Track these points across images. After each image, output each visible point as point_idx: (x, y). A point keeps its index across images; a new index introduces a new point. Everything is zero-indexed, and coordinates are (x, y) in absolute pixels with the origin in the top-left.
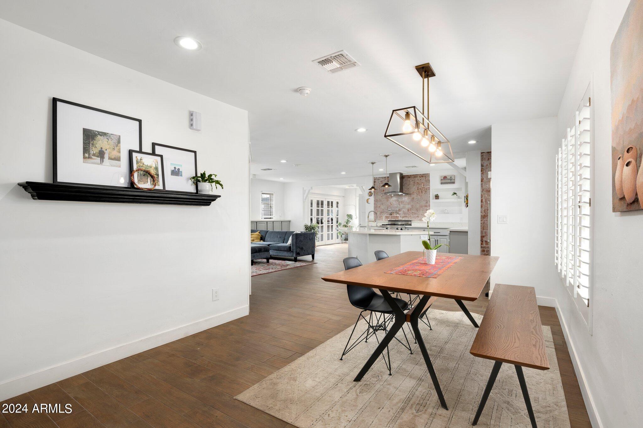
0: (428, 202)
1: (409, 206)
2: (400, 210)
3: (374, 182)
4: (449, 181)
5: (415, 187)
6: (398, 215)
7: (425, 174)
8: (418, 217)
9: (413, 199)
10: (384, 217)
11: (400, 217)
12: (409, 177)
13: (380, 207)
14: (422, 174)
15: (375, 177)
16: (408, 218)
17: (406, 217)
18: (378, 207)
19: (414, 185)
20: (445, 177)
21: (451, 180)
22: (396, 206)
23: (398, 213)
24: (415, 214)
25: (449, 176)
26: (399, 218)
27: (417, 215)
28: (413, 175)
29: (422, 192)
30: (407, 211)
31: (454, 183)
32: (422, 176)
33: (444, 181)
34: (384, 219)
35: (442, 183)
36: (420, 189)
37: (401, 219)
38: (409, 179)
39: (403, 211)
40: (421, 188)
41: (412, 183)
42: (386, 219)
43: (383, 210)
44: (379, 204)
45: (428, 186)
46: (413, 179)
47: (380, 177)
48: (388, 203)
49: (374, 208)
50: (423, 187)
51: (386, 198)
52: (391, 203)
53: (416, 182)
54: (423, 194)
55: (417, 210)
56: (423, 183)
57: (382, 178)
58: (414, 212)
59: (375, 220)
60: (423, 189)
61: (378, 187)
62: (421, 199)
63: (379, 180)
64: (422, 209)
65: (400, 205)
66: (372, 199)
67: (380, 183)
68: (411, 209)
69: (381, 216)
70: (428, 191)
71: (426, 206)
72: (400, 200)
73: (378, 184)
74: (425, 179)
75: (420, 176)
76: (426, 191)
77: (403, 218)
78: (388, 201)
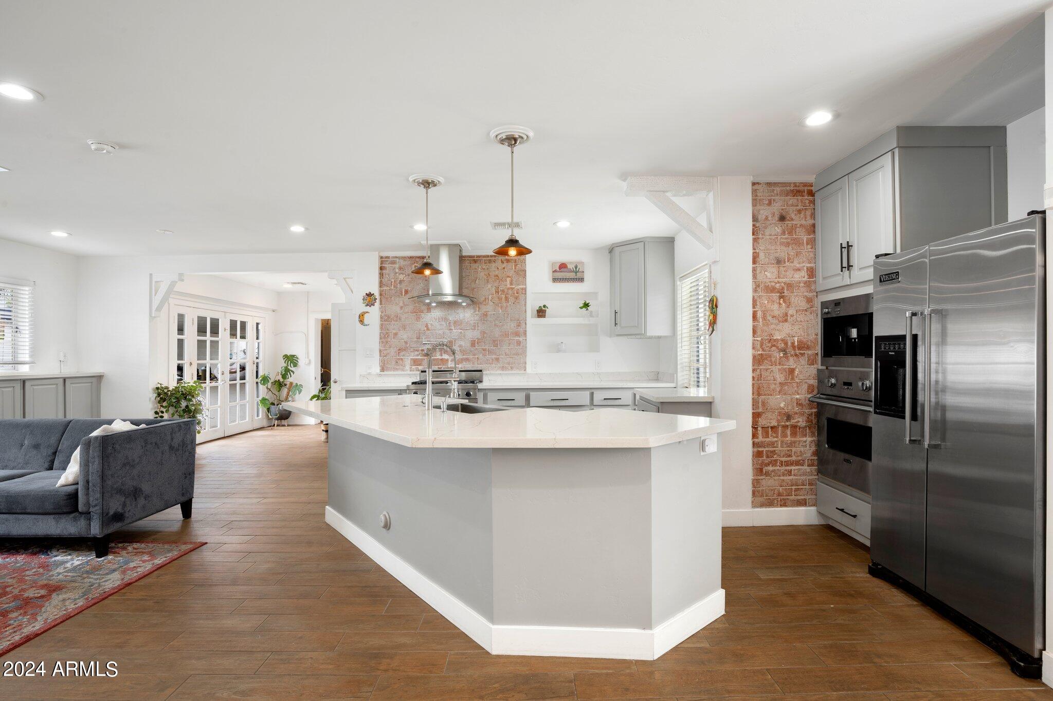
0: (520, 323)
1: (476, 334)
2: (451, 344)
3: (381, 268)
4: (572, 275)
5: (489, 286)
6: (446, 357)
8: (497, 359)
9: (485, 315)
10: (408, 362)
11: (453, 360)
12: (475, 262)
13: (396, 334)
15: (385, 254)
16: (473, 363)
17: (467, 360)
18: (391, 335)
19: (488, 282)
20: (563, 266)
21: (576, 272)
22: (441, 332)
23: (447, 352)
24: (490, 352)
25: (571, 263)
26: (450, 363)
27: (494, 357)
28: (484, 256)
29: (507, 299)
30: (469, 345)
31: (581, 280)
32: (508, 261)
33: (560, 275)
34: (408, 367)
35: (555, 280)
36: (503, 291)
37: (455, 366)
38: (474, 266)
39: (460, 346)
40: (506, 290)
41: (482, 274)
42: (413, 367)
43: (406, 343)
44: (393, 327)
45: (523, 285)
46: (484, 267)
47: (396, 257)
48: (420, 326)
49: (381, 338)
50: (509, 286)
51: (415, 312)
52: (427, 326)
53: (492, 274)
54: (508, 304)
55: (495, 343)
56: (509, 277)
57: (404, 258)
58: (487, 347)
59: (383, 370)
60: (510, 292)
61: (392, 282)
62: (506, 315)
63: (393, 263)
64: (507, 341)
65: (452, 330)
66: (374, 313)
67: (397, 270)
68: (481, 341)
69: (399, 359)
70: (522, 297)
71: (517, 334)
72: (450, 318)
73: (392, 275)
74: (514, 268)
75: (501, 260)
76: (517, 298)
77: (459, 365)
78: (419, 318)
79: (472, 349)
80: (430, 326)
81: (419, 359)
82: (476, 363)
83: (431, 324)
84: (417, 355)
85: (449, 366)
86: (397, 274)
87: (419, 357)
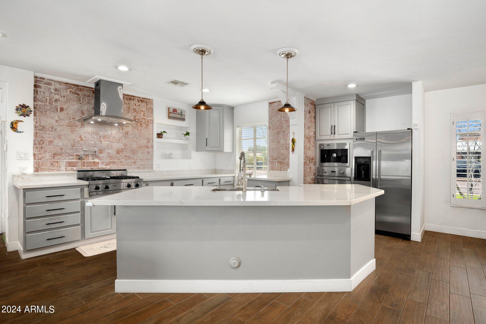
0: (149, 140)
1: (120, 146)
2: (101, 151)
3: (35, 86)
4: (179, 116)
5: (130, 115)
6: (97, 160)
7: (146, 99)
8: (135, 163)
9: (127, 133)
10: (63, 164)
11: (102, 163)
13: (51, 142)
14: (142, 98)
15: (39, 75)
16: (118, 165)
17: (114, 162)
18: (46, 142)
19: (129, 112)
20: (175, 110)
21: (181, 115)
22: (93, 142)
23: (97, 157)
24: (130, 158)
25: (179, 109)
26: (100, 165)
27: (133, 161)
29: (141, 125)
30: (115, 152)
31: (184, 120)
32: (142, 101)
33: (172, 115)
34: (63, 168)
35: (169, 117)
37: (104, 167)
39: (108, 153)
40: (140, 119)
41: (124, 107)
42: (68, 168)
43: (61, 149)
44: (47, 136)
45: (151, 117)
46: (126, 102)
47: (52, 80)
48: (75, 137)
49: (35, 144)
50: (142, 117)
51: (70, 126)
52: (81, 137)
53: (132, 107)
54: (142, 129)
55: (134, 152)
56: (143, 111)
57: (60, 83)
58: (128, 154)
59: (37, 170)
60: (143, 121)
61: (47, 99)
62: (140, 135)
63: (49, 84)
64: (141, 151)
65: (102, 142)
67: (53, 91)
68: (123, 150)
69: (55, 162)
70: (150, 125)
71: (147, 147)
72: (101, 133)
73: (47, 94)
74: (145, 106)
75: (138, 100)
76: (147, 125)
77: (107, 166)
78: (74, 131)
79: (117, 156)
80: (83, 138)
81: (74, 161)
82: (120, 165)
83: (85, 137)
84: (73, 159)
85: (100, 167)
86: (53, 94)
87: (74, 160)
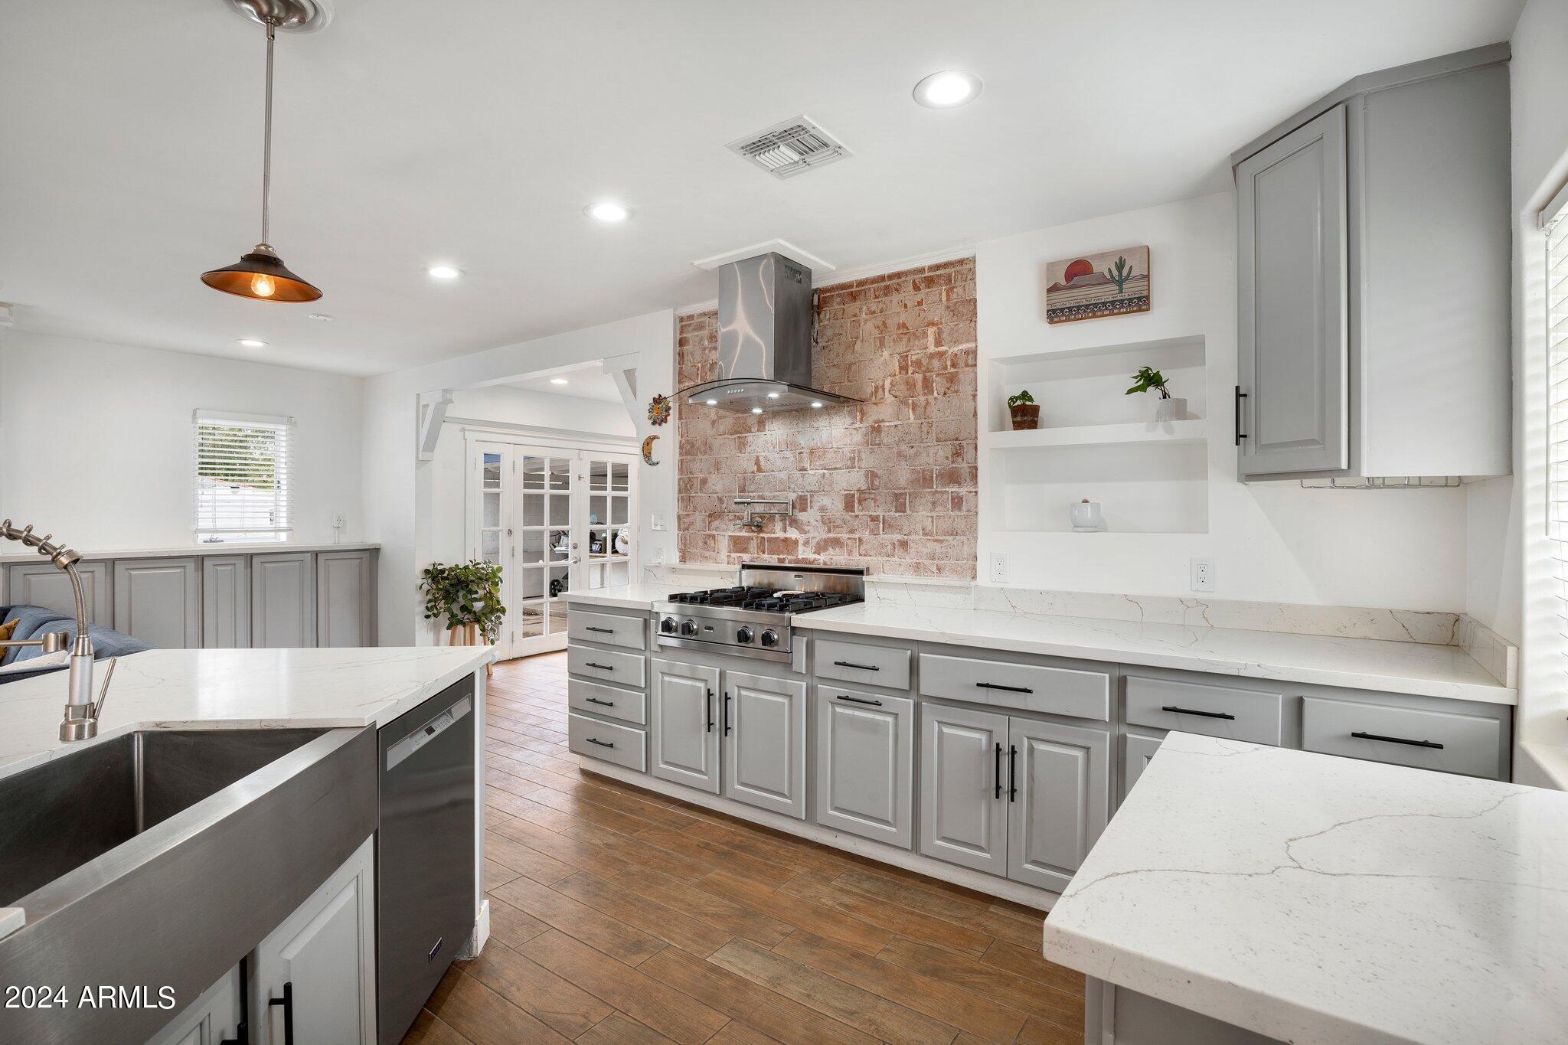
0: (962, 446)
1: (854, 480)
2: (802, 504)
3: (682, 342)
4: (1109, 292)
5: (886, 354)
6: (793, 534)
7: (946, 265)
8: (904, 545)
9: (876, 429)
10: (724, 544)
11: (806, 543)
12: (854, 297)
13: (704, 482)
14: (931, 268)
15: (685, 310)
16: (850, 552)
17: (837, 543)
18: (697, 484)
19: (882, 344)
20: (1078, 270)
21: (1120, 283)
22: (783, 475)
23: (794, 522)
24: (888, 525)
25: (1102, 256)
26: (801, 548)
27: (897, 537)
28: (874, 280)
29: (927, 385)
30: (841, 506)
31: (1140, 303)
32: (930, 282)
33: (1067, 298)
34: (724, 555)
35: (1055, 315)
36: (918, 364)
37: (812, 556)
38: (851, 308)
39: (822, 509)
40: (925, 362)
41: (868, 328)
42: (734, 555)
43: (721, 500)
44: (700, 466)
45: (968, 341)
46: (874, 308)
47: (705, 314)
48: (745, 462)
49: (680, 492)
50: (932, 349)
51: (737, 432)
52: (757, 463)
53: (892, 322)
54: (931, 400)
56: (933, 324)
58: (880, 513)
59: (683, 559)
60: (936, 363)
61: (698, 369)
62: (925, 428)
63: (700, 327)
64: (929, 497)
65: (806, 470)
66: (668, 436)
67: (706, 343)
68: (867, 496)
69: (709, 536)
70: (964, 374)
71: (953, 477)
72: (802, 442)
73: (698, 353)
74: (944, 298)
75: (914, 282)
76: (952, 379)
77: (819, 554)
78: (744, 445)
79: (848, 516)
80: (762, 463)
81: (743, 536)
82: (856, 553)
83: (767, 459)
84: (741, 528)
85: (800, 557)
86: (707, 351)
87: (743, 533)
